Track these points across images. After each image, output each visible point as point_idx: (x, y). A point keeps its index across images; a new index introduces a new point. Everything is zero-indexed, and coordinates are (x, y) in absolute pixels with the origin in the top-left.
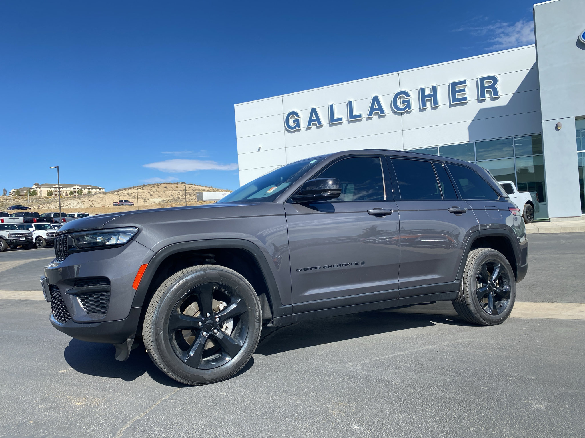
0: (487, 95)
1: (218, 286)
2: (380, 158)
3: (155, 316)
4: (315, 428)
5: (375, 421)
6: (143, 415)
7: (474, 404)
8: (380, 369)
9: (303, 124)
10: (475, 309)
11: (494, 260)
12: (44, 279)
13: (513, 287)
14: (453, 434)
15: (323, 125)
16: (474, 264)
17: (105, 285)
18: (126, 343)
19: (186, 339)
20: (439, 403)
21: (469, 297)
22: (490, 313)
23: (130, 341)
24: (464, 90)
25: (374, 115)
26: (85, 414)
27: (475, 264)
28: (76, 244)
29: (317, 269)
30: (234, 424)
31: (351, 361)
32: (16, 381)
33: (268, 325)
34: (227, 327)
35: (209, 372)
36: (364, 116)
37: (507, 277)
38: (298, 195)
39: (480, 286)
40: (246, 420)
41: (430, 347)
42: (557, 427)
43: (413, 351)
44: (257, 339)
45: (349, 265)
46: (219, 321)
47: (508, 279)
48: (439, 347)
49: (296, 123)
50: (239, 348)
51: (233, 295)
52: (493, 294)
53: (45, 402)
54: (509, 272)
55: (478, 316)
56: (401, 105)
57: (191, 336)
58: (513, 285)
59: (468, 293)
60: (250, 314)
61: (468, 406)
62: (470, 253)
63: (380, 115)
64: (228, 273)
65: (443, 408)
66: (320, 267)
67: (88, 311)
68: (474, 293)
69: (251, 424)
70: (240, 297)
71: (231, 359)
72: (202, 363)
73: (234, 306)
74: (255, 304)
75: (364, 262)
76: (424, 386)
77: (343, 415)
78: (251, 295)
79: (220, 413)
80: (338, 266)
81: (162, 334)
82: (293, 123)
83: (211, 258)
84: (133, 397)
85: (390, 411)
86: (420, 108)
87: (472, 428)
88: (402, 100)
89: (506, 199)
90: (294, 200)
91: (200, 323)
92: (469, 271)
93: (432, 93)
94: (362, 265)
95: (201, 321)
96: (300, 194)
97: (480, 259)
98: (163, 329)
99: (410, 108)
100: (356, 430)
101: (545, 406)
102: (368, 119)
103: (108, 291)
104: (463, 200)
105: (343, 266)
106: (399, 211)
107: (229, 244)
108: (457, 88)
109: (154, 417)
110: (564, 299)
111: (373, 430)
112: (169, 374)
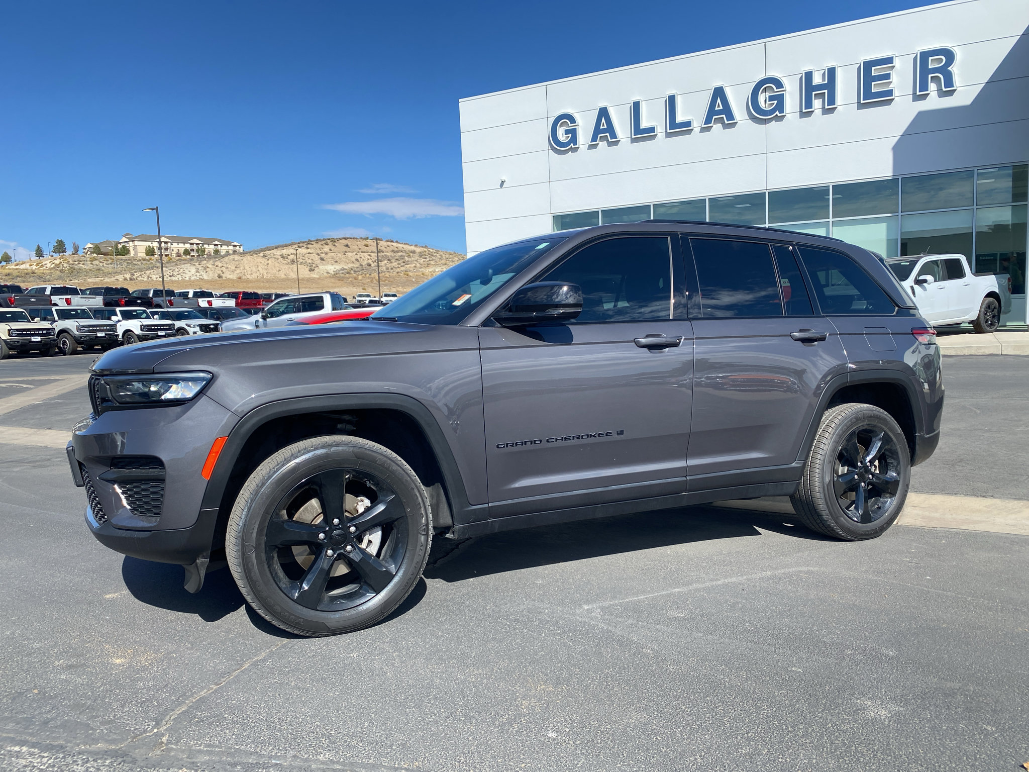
0: (932, 87)
1: (354, 473)
2: (669, 239)
3: (241, 524)
4: (483, 732)
5: (587, 724)
6: (215, 688)
7: (768, 701)
8: (630, 621)
9: (584, 137)
10: (827, 511)
11: (873, 426)
12: (69, 449)
13: (905, 473)
14: (710, 759)
15: (619, 141)
16: (832, 433)
17: (159, 470)
18: (196, 565)
19: (299, 560)
20: (707, 696)
21: (819, 491)
22: (855, 519)
23: (203, 562)
24: (887, 76)
25: (714, 124)
26: (123, 682)
27: (834, 434)
28: (114, 395)
29: (535, 443)
30: (353, 715)
31: (587, 602)
32: (33, 612)
33: (448, 536)
34: (370, 542)
35: (337, 615)
36: (697, 125)
37: (895, 457)
38: (505, 311)
39: (843, 471)
40: (374, 710)
41: (734, 579)
42: (895, 757)
43: (700, 586)
44: (422, 563)
45: (594, 436)
46: (354, 533)
47: (897, 459)
48: (749, 580)
49: (570, 135)
50: (390, 577)
51: (381, 489)
52: (865, 485)
53: (67, 655)
54: (901, 446)
55: (833, 524)
56: (767, 105)
57: (307, 555)
58: (905, 471)
59: (817, 484)
60: (410, 521)
61: (756, 704)
62: (827, 413)
63: (726, 122)
64: (370, 452)
65: (711, 705)
66: (541, 441)
67: (133, 510)
68: (827, 485)
69: (381, 717)
70: (393, 492)
71: (375, 594)
72: (326, 599)
73: (381, 508)
74: (420, 504)
75: (623, 431)
76: (694, 660)
77: (538, 710)
78: (413, 489)
79: (338, 693)
80: (574, 439)
81: (254, 554)
82: (565, 136)
83: (348, 422)
84: (207, 654)
85: (619, 706)
86: (801, 111)
87: (746, 748)
88: (768, 94)
89: (912, 312)
90: (498, 319)
91: (322, 536)
92: (822, 446)
93: (826, 82)
94: (620, 437)
95: (324, 532)
96: (510, 311)
97: (846, 425)
98: (256, 545)
99: (782, 111)
100: (550, 740)
101: (890, 712)
102: (703, 130)
103: (162, 480)
104: (823, 316)
105: (582, 438)
106: (696, 338)
107: (373, 402)
108: (875, 71)
109: (230, 693)
110: (1008, 492)
111: (579, 742)
112: (267, 619)
